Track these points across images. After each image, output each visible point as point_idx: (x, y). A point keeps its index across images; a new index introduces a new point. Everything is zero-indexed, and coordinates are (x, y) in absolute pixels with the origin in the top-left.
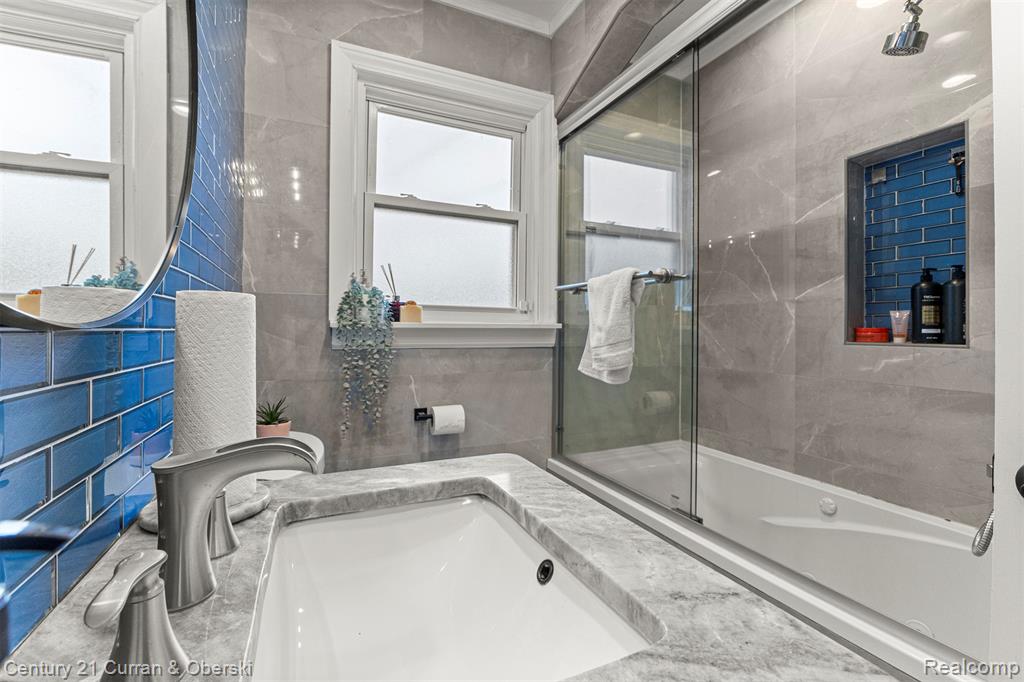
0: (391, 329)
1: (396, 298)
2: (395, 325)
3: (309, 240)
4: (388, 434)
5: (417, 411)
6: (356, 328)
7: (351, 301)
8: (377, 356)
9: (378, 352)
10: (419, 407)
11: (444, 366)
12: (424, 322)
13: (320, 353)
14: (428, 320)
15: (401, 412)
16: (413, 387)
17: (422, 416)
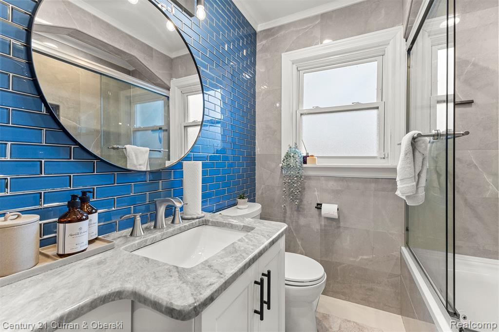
0: (302, 168)
1: (307, 153)
2: (305, 165)
3: (276, 133)
4: (305, 212)
5: (318, 204)
6: (288, 166)
7: (288, 156)
8: (296, 179)
9: (296, 177)
10: (319, 203)
11: (331, 184)
12: (317, 164)
13: (279, 176)
14: (319, 163)
15: (311, 204)
16: (316, 193)
17: (319, 207)
